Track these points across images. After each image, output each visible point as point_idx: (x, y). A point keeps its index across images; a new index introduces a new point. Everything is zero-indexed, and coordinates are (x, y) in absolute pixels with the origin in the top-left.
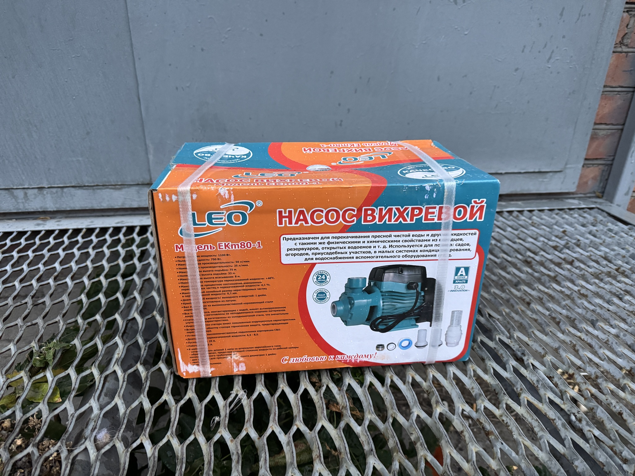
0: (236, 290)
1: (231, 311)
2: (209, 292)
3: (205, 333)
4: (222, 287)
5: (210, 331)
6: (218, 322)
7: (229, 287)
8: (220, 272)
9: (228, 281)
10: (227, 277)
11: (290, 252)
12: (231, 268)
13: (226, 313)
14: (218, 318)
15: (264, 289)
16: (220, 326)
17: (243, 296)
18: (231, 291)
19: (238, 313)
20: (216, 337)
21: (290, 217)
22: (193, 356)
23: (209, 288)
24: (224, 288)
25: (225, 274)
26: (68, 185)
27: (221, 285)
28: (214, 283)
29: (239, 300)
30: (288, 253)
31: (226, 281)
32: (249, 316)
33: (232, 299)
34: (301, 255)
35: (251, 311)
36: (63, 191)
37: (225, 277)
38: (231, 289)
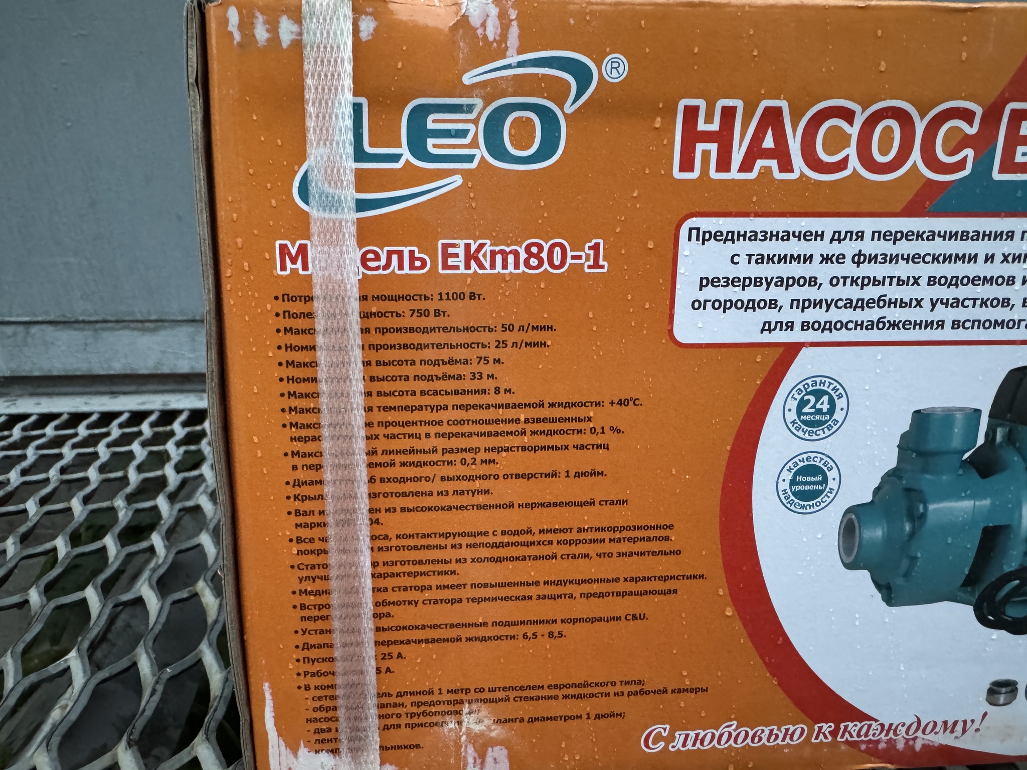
0: (493, 449)
1: (470, 535)
2: (391, 452)
3: (368, 624)
4: (443, 435)
5: (389, 615)
6: (420, 581)
7: (470, 435)
8: (438, 371)
9: (467, 408)
10: (464, 392)
11: (711, 293)
12: (482, 352)
13: (450, 541)
14: (421, 562)
15: (599, 446)
16: (427, 595)
17: (518, 476)
18: (477, 450)
19: (496, 546)
20: (408, 642)
21: (724, 138)
22: (318, 715)
23: (394, 437)
24: (450, 436)
25: (460, 377)
26: (40, 319)
27: (440, 423)
28: (416, 416)
29: (504, 491)
30: (702, 296)
31: (461, 407)
32: (536, 558)
33: (478, 484)
34: (752, 305)
35: (543, 537)
36: (28, 333)
37: (457, 393)
38: (475, 442)
